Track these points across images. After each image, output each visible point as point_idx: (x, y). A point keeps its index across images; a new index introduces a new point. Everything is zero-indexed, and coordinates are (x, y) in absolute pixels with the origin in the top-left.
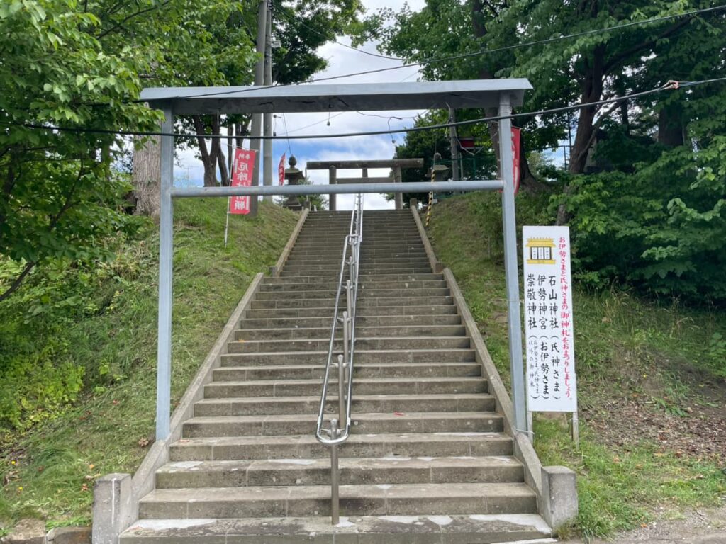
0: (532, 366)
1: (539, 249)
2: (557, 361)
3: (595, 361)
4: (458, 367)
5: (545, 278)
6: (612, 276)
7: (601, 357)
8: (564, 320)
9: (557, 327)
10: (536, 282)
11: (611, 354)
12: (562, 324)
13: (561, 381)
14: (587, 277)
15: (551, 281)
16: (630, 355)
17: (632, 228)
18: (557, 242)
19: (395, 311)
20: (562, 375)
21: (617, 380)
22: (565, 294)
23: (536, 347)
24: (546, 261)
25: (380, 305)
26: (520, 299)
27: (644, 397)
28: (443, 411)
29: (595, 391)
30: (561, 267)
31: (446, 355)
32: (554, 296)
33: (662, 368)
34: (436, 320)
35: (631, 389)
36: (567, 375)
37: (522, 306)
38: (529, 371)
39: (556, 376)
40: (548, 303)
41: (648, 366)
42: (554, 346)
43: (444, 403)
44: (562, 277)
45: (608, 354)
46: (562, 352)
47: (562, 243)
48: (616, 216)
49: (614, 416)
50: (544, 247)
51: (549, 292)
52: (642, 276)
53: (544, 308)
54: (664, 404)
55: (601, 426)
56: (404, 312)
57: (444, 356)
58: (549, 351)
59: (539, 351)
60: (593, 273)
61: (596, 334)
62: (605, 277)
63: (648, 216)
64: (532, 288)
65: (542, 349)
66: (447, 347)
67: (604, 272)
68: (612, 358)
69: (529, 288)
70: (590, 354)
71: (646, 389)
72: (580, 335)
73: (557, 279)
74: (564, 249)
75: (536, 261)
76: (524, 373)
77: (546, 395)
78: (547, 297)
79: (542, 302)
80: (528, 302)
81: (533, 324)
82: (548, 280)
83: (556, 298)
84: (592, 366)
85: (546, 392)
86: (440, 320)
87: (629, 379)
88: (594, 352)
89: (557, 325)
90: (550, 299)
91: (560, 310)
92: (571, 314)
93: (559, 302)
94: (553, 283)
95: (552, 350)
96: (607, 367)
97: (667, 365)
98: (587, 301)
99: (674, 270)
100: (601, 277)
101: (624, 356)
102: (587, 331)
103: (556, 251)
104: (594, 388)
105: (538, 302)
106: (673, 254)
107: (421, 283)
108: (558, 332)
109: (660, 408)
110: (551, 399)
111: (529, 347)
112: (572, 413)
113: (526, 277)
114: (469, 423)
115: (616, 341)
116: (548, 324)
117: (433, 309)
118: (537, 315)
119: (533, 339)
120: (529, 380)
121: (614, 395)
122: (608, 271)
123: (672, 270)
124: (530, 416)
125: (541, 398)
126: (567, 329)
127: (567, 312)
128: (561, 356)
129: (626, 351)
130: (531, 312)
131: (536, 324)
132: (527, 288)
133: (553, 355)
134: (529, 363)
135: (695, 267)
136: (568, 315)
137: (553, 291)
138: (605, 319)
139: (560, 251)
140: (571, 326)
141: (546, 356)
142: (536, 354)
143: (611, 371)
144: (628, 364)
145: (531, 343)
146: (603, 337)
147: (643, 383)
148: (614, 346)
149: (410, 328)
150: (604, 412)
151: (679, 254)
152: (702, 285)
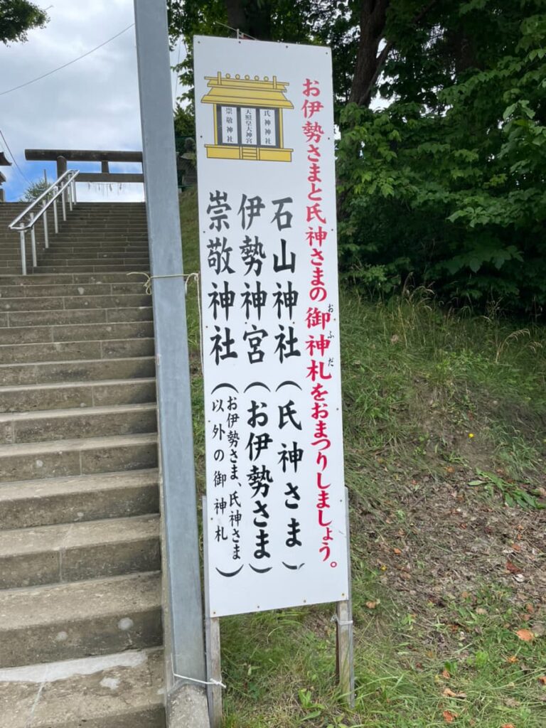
0: (220, 479)
1: (243, 111)
2: (295, 456)
3: (383, 410)
4: (105, 451)
5: (260, 206)
6: (404, 274)
7: (392, 401)
8: (317, 332)
9: (297, 353)
10: (234, 217)
11: (408, 396)
12: (311, 346)
13: (306, 514)
14: (369, 275)
15: (278, 216)
16: (438, 395)
17: (434, 192)
18: (295, 95)
19: (33, 335)
20: (309, 495)
21: (418, 443)
22: (318, 254)
23: (235, 418)
24: (264, 154)
25: (13, 324)
26: (186, 271)
27: (463, 472)
28: (20, 586)
29: (383, 465)
30: (308, 172)
31: (92, 422)
32: (289, 262)
33: (489, 416)
34: (107, 350)
35: (442, 457)
36: (324, 494)
37: (193, 293)
38: (214, 493)
39: (292, 501)
40: (270, 281)
41: (467, 413)
42: (287, 411)
43: (25, 565)
44: (313, 203)
45: (403, 395)
46: (310, 426)
47: (312, 99)
48: (412, 174)
49: (418, 518)
50: (258, 109)
51: (271, 248)
52: (444, 271)
53: (258, 299)
54: (500, 485)
55: (397, 551)
56: (52, 336)
57: (88, 424)
58: (271, 428)
59: (243, 429)
60: (378, 267)
61: (383, 363)
62: (394, 275)
63: (457, 174)
64: (221, 235)
65: (252, 422)
66: (107, 403)
67: (392, 267)
68: (409, 401)
69: (214, 235)
70: (374, 397)
71: (465, 457)
72: (358, 366)
73: (297, 210)
74: (316, 118)
75: (235, 152)
76: (199, 502)
77: (262, 563)
78: (268, 264)
79: (252, 278)
80: (209, 278)
81: (224, 348)
82: (269, 211)
83: (292, 267)
84: (377, 418)
85: (262, 554)
86: (113, 350)
87: (438, 440)
88: (381, 393)
89: (296, 347)
90: (277, 269)
91: (304, 304)
92: (335, 315)
93: (301, 280)
94: (283, 220)
95: (282, 425)
96: (402, 419)
97: (495, 409)
98: (368, 311)
99: (492, 258)
100: (389, 275)
101: (428, 398)
102: (369, 359)
103: (293, 122)
104: (381, 460)
105: (240, 280)
106: (498, 220)
107: (109, 287)
108: (297, 367)
109: (495, 492)
110: (278, 571)
111: (213, 418)
112: (337, 603)
113: (204, 201)
114: (62, 636)
115: (415, 373)
116: (269, 345)
117: (109, 329)
118: (238, 321)
119: (225, 393)
120: (215, 518)
121: (416, 472)
122: (398, 266)
123: (488, 260)
124: (214, 630)
125: (247, 572)
126: (325, 360)
127: (323, 308)
128: (305, 439)
129: (431, 390)
130: (221, 311)
131: (233, 348)
132: (206, 235)
133: (283, 437)
134: (212, 466)
135: (521, 255)
136: (326, 318)
137: (284, 243)
138: (395, 338)
139: (304, 122)
140: (334, 351)
141: (264, 441)
142: (233, 438)
143: (407, 427)
144: (435, 412)
145: (217, 406)
146: (394, 367)
147: (461, 443)
148: (411, 382)
149: (41, 367)
150: (400, 512)
151: (506, 220)
152: (525, 285)
